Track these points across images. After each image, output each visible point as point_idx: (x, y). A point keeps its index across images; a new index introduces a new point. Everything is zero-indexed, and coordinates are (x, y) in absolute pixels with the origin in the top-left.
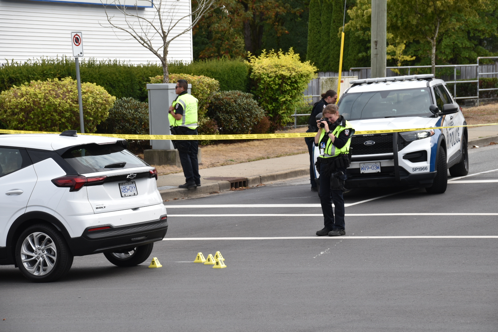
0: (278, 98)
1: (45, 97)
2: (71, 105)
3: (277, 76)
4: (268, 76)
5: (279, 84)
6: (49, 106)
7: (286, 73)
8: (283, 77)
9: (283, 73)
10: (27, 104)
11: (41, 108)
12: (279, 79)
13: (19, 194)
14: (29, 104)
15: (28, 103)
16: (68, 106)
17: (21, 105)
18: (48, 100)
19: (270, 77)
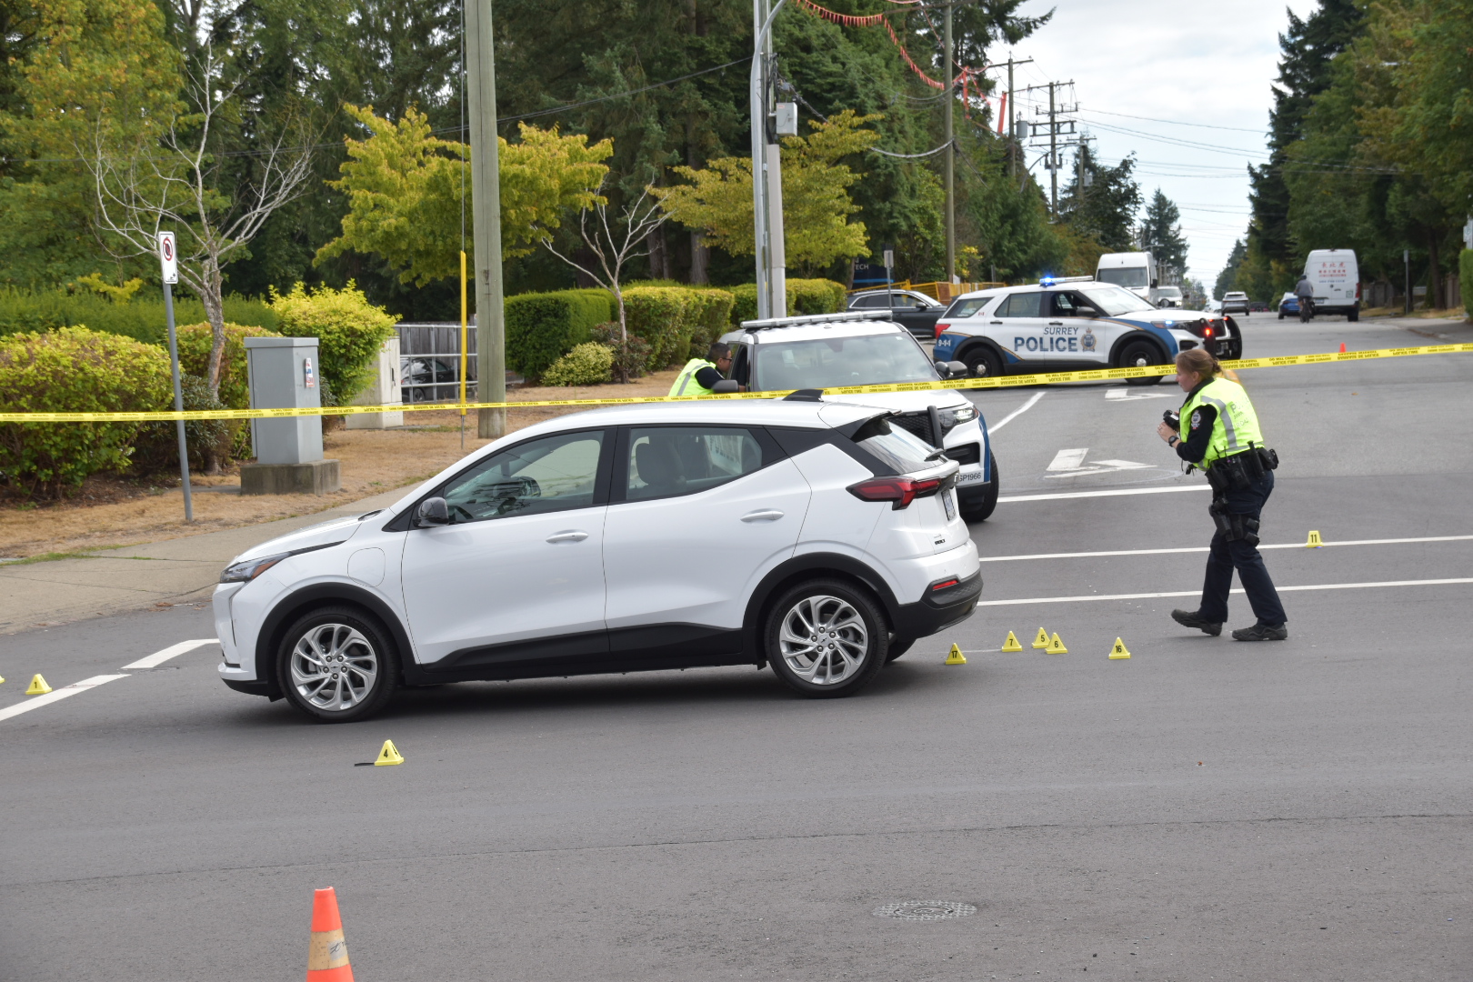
0: (341, 372)
1: (75, 364)
2: (122, 380)
3: (343, 330)
4: (326, 332)
5: (345, 346)
6: (84, 381)
7: (358, 326)
8: (352, 332)
9: (353, 324)
10: (40, 378)
11: (66, 385)
12: (347, 336)
13: (773, 518)
14: (44, 378)
15: (43, 375)
16: (118, 381)
17: (28, 379)
18: (82, 370)
19: (329, 333)
